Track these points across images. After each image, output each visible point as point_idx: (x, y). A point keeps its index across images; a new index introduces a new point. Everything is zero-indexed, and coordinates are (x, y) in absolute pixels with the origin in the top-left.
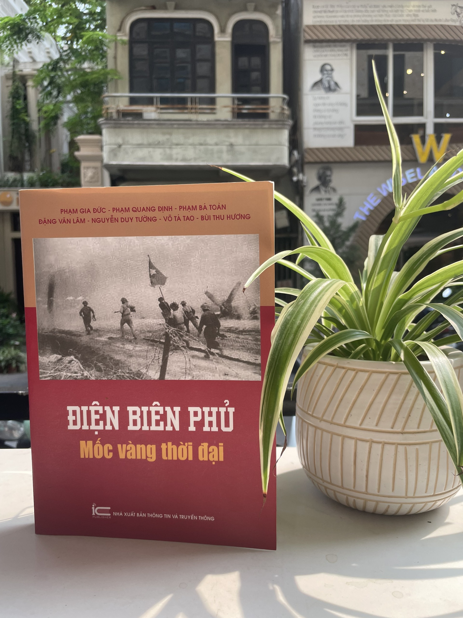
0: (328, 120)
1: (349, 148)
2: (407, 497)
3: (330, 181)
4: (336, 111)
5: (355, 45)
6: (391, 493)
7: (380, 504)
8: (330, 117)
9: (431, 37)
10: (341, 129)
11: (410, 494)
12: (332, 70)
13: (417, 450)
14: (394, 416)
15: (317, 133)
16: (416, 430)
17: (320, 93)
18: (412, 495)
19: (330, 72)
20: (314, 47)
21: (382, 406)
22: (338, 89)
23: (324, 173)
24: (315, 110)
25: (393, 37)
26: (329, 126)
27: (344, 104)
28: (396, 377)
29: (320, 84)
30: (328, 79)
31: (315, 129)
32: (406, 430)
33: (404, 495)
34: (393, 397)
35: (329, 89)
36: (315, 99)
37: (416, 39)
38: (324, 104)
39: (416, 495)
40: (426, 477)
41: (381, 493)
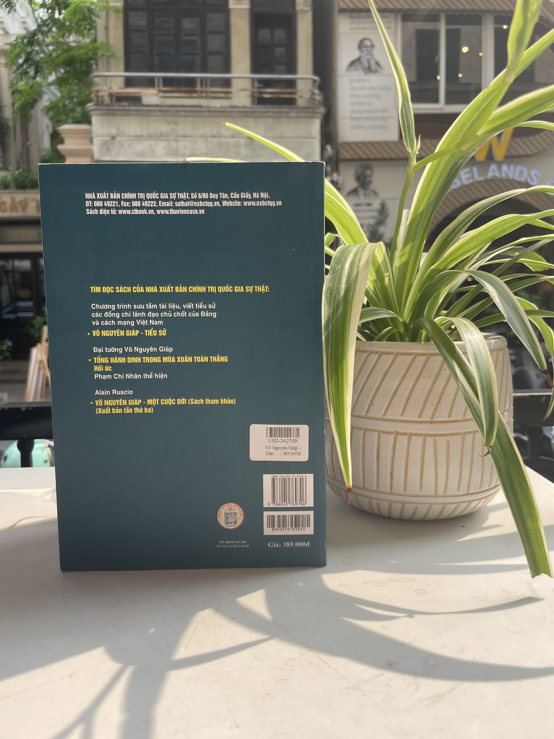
0: (368, 107)
1: (393, 143)
2: (436, 496)
3: (370, 182)
4: (377, 96)
5: (399, 16)
6: (418, 492)
7: (407, 505)
8: (370, 104)
9: (491, 8)
10: (383, 119)
12: (373, 46)
13: (448, 442)
14: (421, 404)
15: (354, 123)
16: (446, 419)
17: (358, 74)
18: (442, 494)
19: (370, 49)
20: (351, 17)
21: (408, 392)
22: (379, 69)
23: (363, 172)
24: (352, 96)
25: (445, 7)
26: (368, 115)
27: (387, 89)
28: (424, 358)
29: (358, 63)
30: (368, 57)
31: (352, 119)
32: (435, 419)
33: (433, 493)
34: (421, 381)
35: (369, 70)
36: (352, 81)
37: (472, 10)
38: (363, 88)
39: (448, 494)
40: (458, 473)
41: (408, 493)
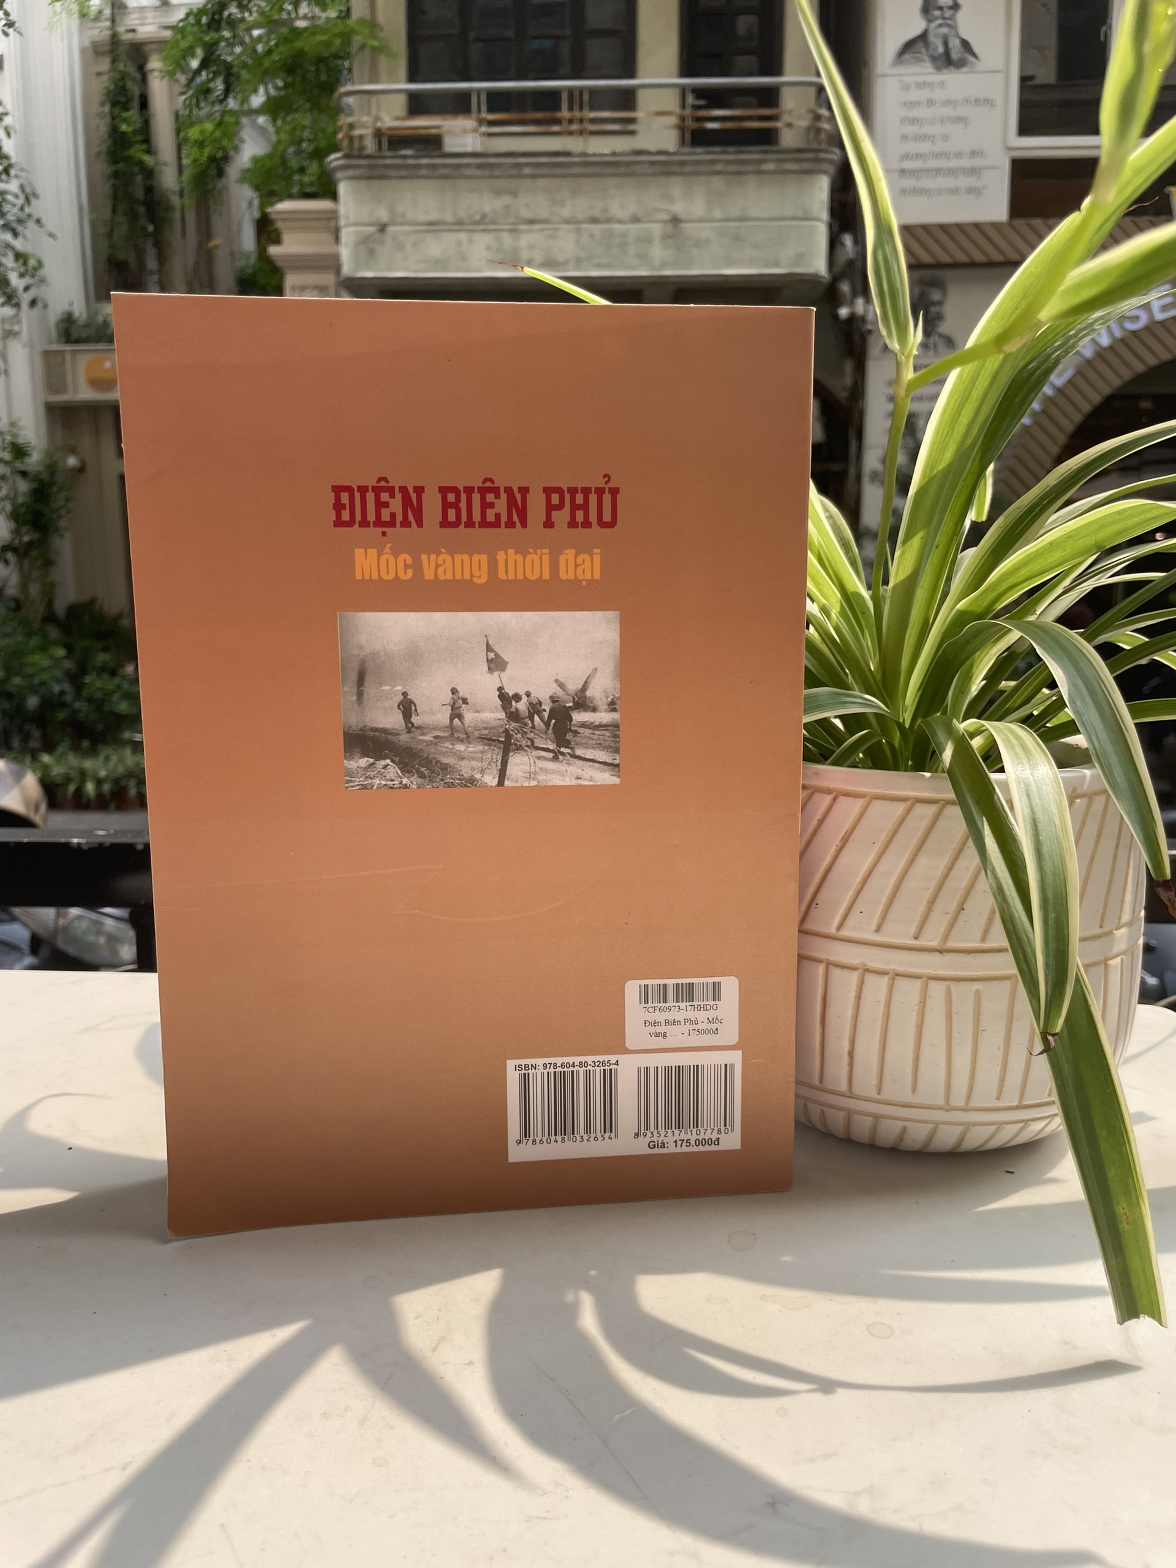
0: (939, 147)
1: (995, 225)
2: (948, 1108)
4: (962, 120)
6: (909, 1098)
7: (885, 1121)
8: (945, 138)
10: (974, 171)
11: (958, 1100)
12: (956, 6)
13: (978, 994)
14: (922, 909)
15: (908, 183)
16: (977, 945)
18: (962, 1104)
19: (948, 14)
21: (892, 882)
22: (971, 59)
23: (924, 294)
24: (905, 121)
26: (942, 163)
27: (988, 102)
28: (932, 809)
29: (920, 45)
30: (944, 30)
31: (903, 173)
32: (950, 944)
33: (941, 1102)
34: (923, 861)
35: (947, 61)
36: (906, 88)
38: (930, 103)
39: (974, 1104)
40: (999, 1062)
41: (886, 1096)
